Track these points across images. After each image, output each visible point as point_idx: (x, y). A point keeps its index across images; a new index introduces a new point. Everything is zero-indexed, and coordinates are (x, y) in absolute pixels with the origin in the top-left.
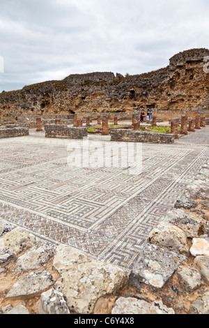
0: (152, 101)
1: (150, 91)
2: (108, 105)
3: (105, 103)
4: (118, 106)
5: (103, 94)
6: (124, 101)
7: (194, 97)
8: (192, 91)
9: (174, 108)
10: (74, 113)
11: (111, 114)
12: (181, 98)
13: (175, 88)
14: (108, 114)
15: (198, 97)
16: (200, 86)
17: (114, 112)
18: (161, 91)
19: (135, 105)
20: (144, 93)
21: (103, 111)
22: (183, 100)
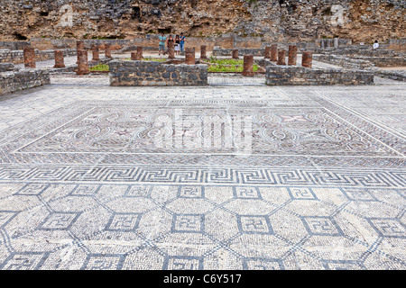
0: (167, 24)
1: (163, 9)
2: (95, 27)
3: (90, 24)
4: (112, 29)
5: (84, 9)
6: (122, 22)
7: (222, 21)
8: (220, 13)
9: (198, 34)
10: (25, 38)
11: (101, 41)
12: (206, 21)
13: (198, 7)
14: (95, 41)
15: (227, 21)
16: (230, 8)
17: (105, 38)
18: (180, 10)
19: (139, 29)
20: (156, 11)
21: (85, 37)
22: (208, 24)
